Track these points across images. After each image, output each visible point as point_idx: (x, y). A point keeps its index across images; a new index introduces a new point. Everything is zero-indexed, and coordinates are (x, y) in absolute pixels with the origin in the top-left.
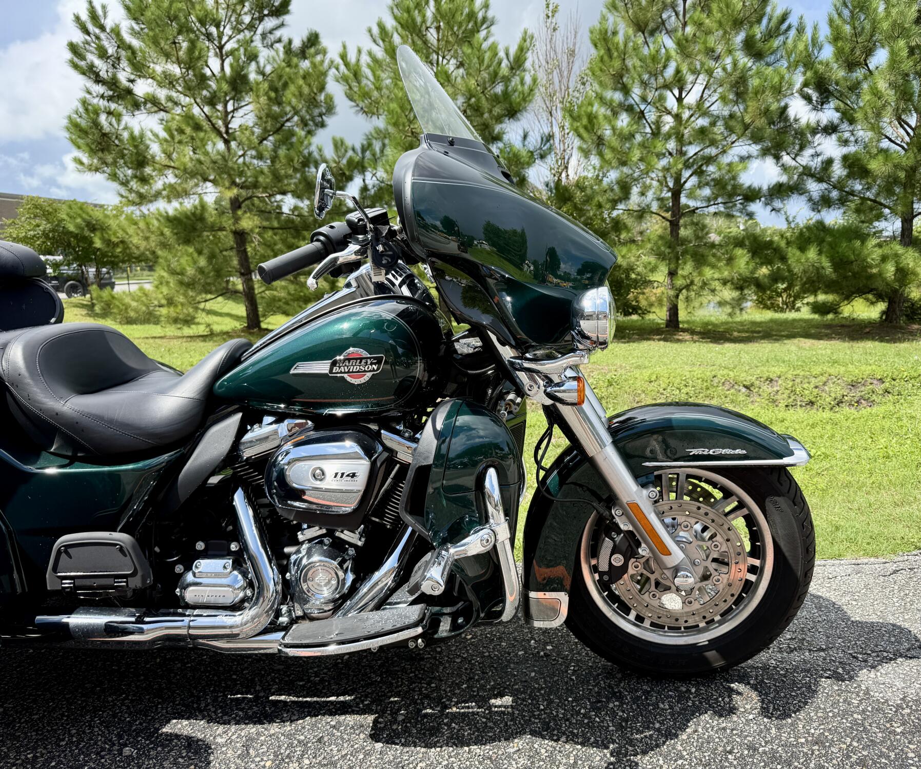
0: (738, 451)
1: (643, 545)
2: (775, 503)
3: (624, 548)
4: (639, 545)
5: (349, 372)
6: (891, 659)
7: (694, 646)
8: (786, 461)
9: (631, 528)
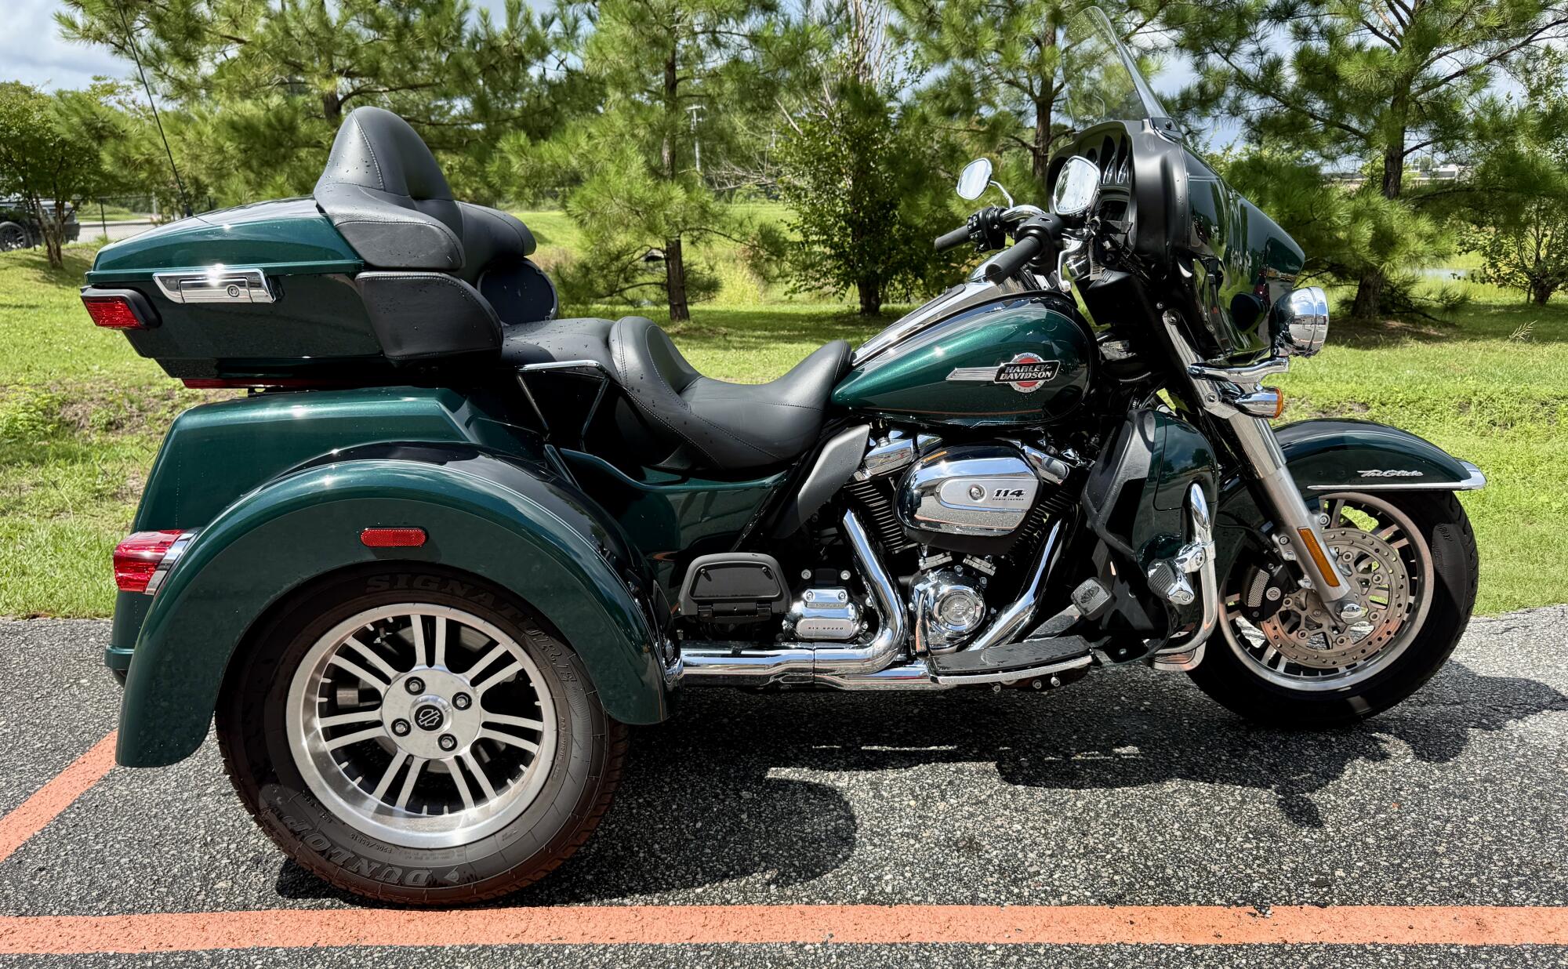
0: (1414, 473)
1: (1306, 577)
2: (1445, 531)
3: (1282, 580)
4: (1301, 576)
5: (1019, 379)
6: (1536, 711)
7: (1335, 692)
8: (1463, 484)
9: (1293, 557)
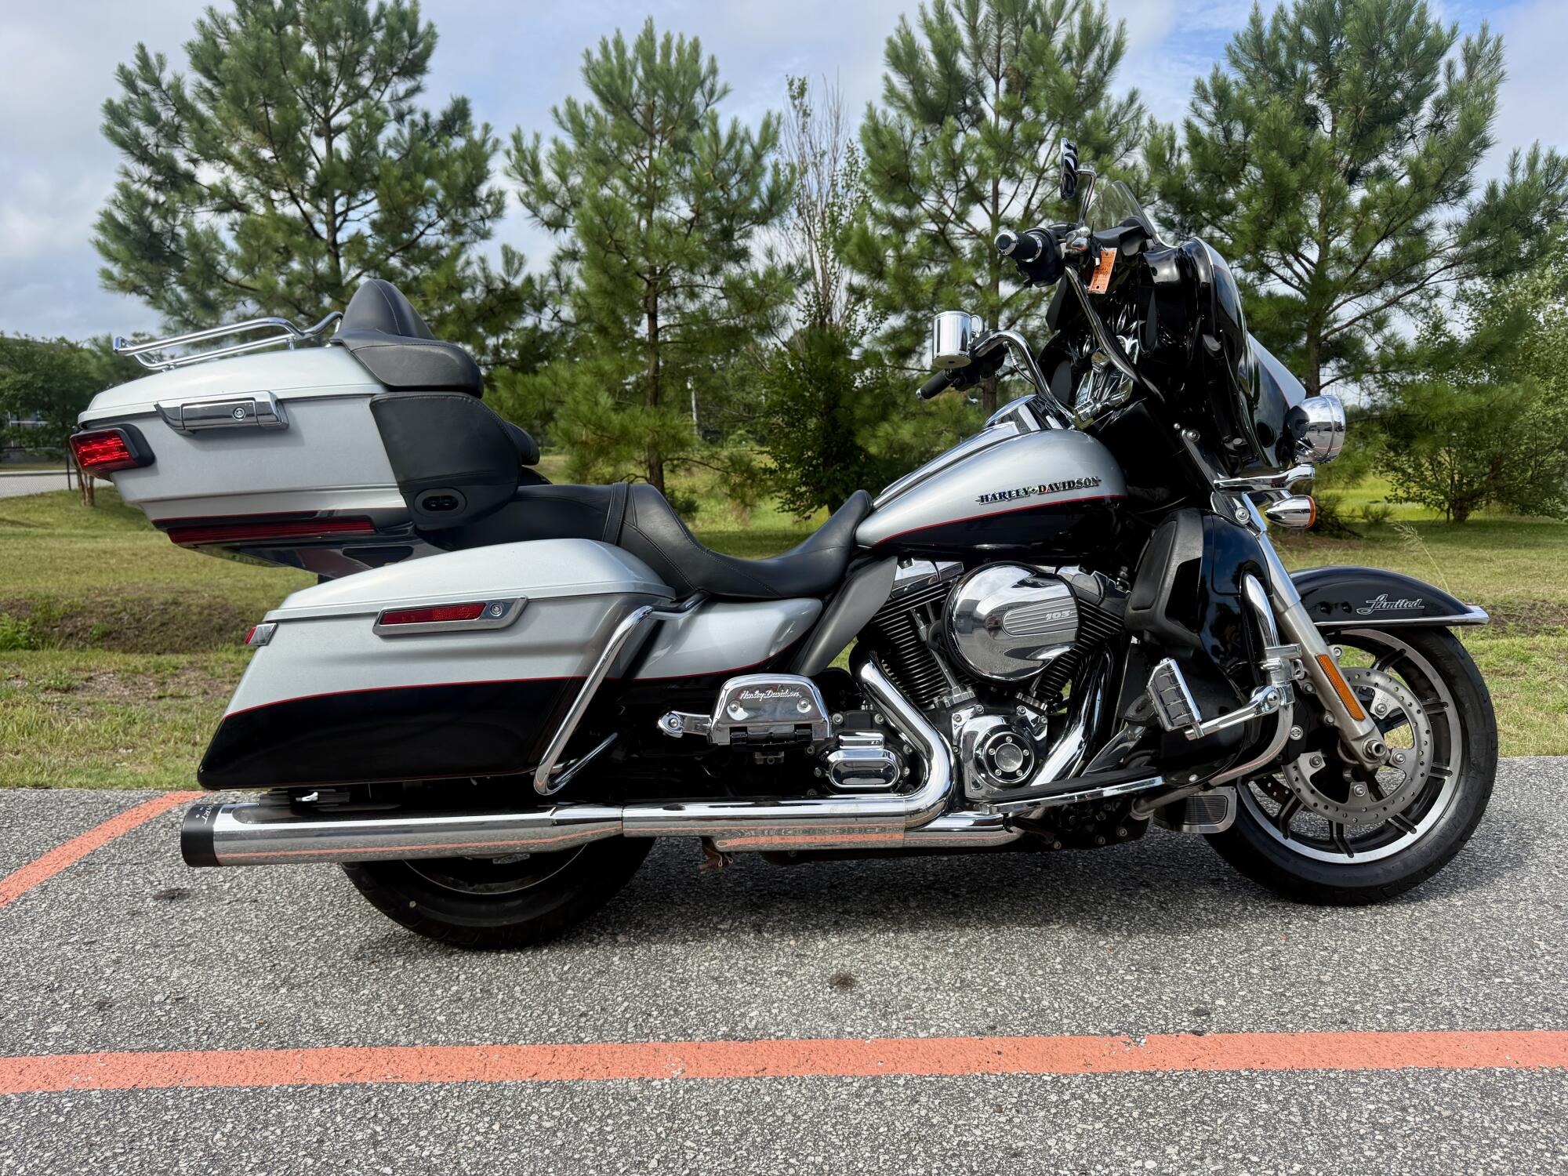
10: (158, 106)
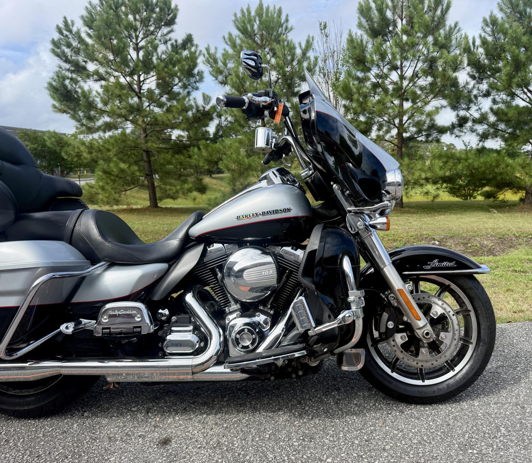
10: (71, 40)
